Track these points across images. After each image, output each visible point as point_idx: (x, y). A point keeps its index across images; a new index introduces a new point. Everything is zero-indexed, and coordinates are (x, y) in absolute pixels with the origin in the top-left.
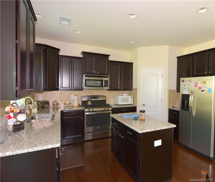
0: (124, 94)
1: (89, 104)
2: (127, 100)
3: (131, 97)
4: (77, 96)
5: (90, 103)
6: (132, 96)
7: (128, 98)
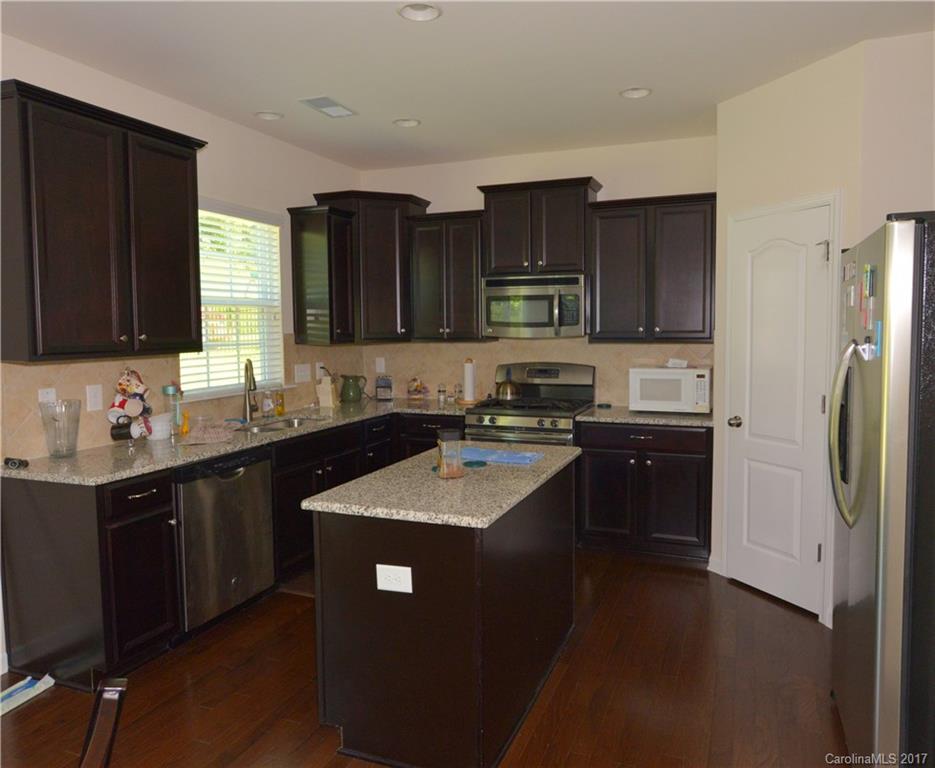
0: (671, 362)
1: (509, 398)
2: (673, 389)
3: (698, 376)
4: (471, 361)
5: (512, 394)
6: (706, 373)
7: (679, 380)
